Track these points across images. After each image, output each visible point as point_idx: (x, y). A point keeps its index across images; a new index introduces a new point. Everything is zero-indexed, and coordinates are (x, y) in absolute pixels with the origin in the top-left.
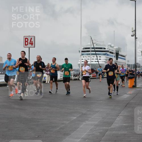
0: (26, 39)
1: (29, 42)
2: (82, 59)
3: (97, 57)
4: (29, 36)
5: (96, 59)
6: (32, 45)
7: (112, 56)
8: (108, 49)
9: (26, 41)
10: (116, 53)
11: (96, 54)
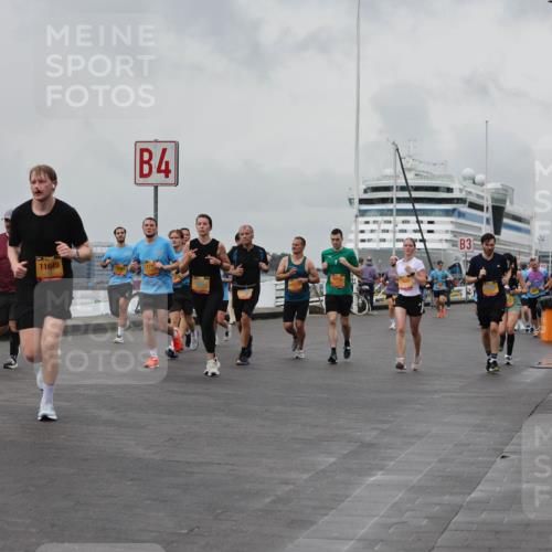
0: (142, 151)
1: (155, 163)
2: (362, 232)
3: (418, 222)
4: (156, 141)
5: (415, 231)
6: (167, 176)
7: (479, 220)
8: (461, 190)
9: (142, 162)
10: (494, 207)
11: (415, 212)
